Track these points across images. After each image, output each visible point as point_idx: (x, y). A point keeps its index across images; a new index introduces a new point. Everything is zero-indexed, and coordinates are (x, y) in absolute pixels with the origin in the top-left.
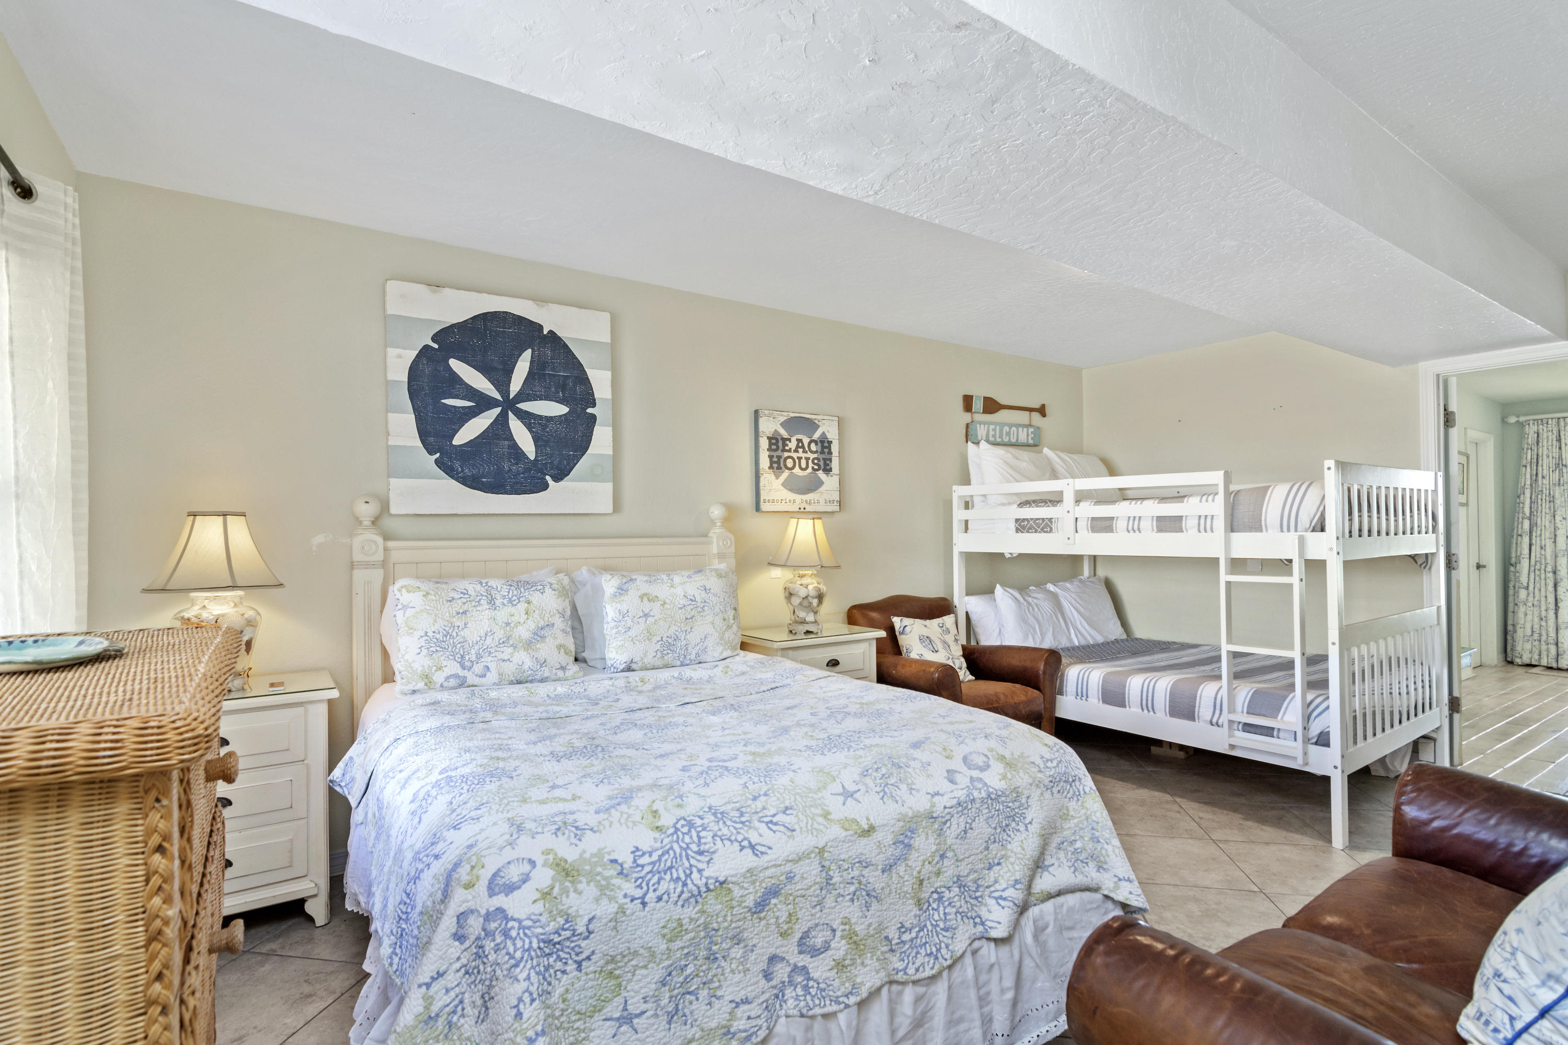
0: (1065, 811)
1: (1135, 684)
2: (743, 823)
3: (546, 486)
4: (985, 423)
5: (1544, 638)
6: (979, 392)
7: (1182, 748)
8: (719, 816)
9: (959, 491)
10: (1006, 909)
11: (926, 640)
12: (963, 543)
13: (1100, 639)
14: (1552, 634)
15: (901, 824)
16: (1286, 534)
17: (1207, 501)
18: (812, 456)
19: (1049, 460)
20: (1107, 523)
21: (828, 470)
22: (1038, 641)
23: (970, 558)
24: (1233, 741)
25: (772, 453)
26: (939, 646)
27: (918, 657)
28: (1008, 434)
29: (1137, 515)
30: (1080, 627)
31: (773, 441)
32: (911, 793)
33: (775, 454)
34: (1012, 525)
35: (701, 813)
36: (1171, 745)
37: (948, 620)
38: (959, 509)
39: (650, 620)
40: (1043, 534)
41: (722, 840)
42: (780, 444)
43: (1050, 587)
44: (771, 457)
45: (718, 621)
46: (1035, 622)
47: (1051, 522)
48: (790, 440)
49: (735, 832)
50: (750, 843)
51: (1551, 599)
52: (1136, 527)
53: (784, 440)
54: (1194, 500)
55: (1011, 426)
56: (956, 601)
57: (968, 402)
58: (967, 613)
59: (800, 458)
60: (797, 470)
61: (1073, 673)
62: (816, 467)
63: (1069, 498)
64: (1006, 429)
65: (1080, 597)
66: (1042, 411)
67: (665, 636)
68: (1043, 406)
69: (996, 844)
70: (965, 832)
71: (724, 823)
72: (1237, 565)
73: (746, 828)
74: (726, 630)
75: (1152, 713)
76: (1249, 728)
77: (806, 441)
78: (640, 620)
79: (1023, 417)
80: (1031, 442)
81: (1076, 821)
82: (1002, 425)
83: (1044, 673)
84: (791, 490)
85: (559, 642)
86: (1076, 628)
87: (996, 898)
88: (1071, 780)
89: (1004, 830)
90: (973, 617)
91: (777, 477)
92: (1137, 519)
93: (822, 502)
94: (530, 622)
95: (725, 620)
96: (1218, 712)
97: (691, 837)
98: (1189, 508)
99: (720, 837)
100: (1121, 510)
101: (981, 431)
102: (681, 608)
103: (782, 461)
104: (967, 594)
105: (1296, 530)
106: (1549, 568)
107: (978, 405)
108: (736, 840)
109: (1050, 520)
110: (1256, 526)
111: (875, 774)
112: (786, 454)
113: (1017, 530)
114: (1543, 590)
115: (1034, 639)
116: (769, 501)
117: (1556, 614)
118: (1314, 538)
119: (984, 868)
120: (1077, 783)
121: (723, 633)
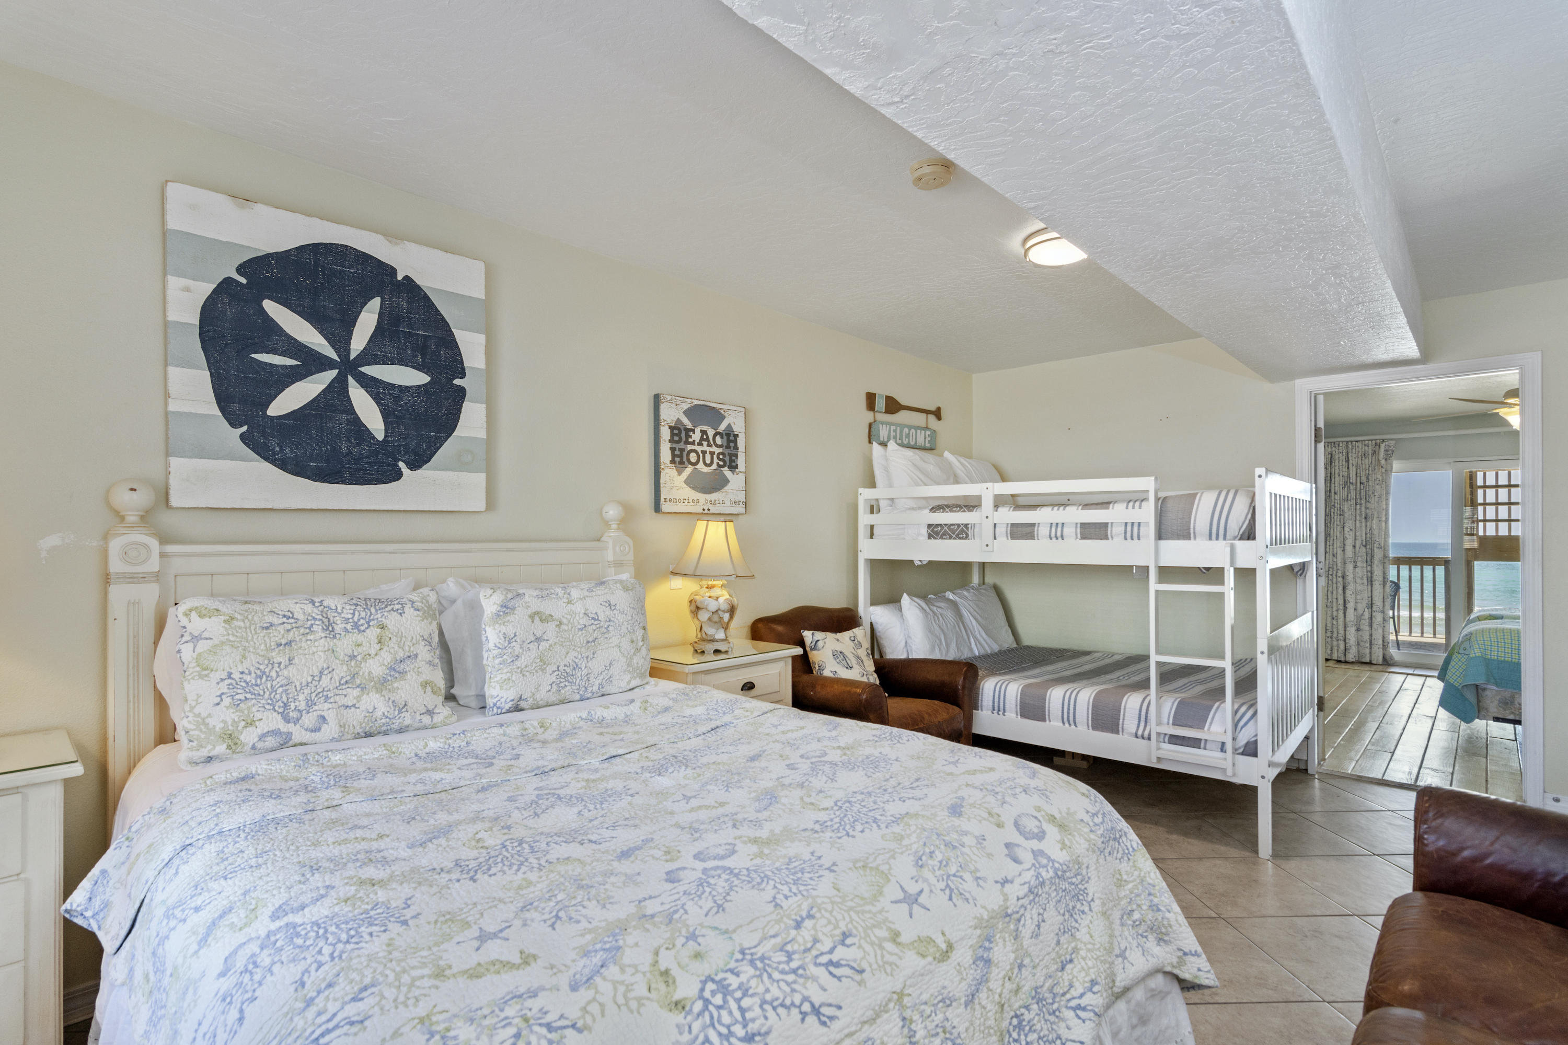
0: (1118, 876)
1: (1056, 696)
2: (794, 971)
3: (398, 475)
4: (887, 423)
5: (1335, 635)
6: (882, 391)
7: (1084, 757)
8: (759, 964)
9: (866, 494)
10: (1087, 1022)
11: (839, 655)
12: (869, 550)
13: (996, 648)
14: (1342, 632)
15: (978, 932)
16: (1214, 542)
17: (1133, 507)
18: (717, 450)
19: (950, 464)
20: (1028, 530)
21: (733, 467)
22: (944, 652)
23: (875, 565)
24: (1161, 754)
25: (674, 445)
26: (853, 661)
27: (831, 675)
28: (908, 436)
29: (1060, 521)
30: (978, 636)
31: (676, 432)
32: (978, 885)
33: (678, 446)
34: (924, 531)
35: (732, 965)
36: (1074, 755)
37: (858, 632)
38: (865, 513)
39: (544, 645)
40: (958, 541)
41: (774, 1008)
42: (683, 435)
43: (950, 595)
44: (673, 450)
45: (625, 644)
46: (940, 632)
47: (967, 528)
48: (693, 431)
49: (788, 989)
50: (813, 1006)
51: (1341, 601)
52: (1059, 534)
53: (688, 431)
54: (1119, 508)
55: (910, 427)
56: (861, 611)
57: (871, 399)
58: (871, 624)
59: (704, 453)
60: (701, 466)
61: (988, 686)
62: (721, 463)
63: (987, 503)
64: (906, 430)
65: (977, 606)
66: (937, 413)
67: (562, 664)
68: (939, 409)
69: (1066, 935)
70: (1039, 926)
71: (770, 976)
72: (1166, 573)
73: (801, 981)
74: (634, 654)
75: (1073, 726)
76: (1175, 740)
77: (711, 433)
78: (531, 646)
79: (919, 419)
80: (928, 445)
81: (1130, 886)
82: (903, 426)
83: (963, 687)
84: (694, 488)
85: (424, 678)
86: (975, 638)
87: (1074, 1009)
88: (1118, 836)
89: (1072, 915)
90: (879, 628)
91: (680, 473)
92: (1060, 526)
93: (727, 502)
94: (384, 653)
95: (632, 642)
96: (1142, 724)
97: (730, 1013)
98: (1115, 515)
99: (771, 1003)
100: (1042, 517)
101: (883, 432)
102: (581, 629)
103: (685, 454)
104: (872, 604)
105: (1225, 539)
106: (1340, 574)
107: (880, 404)
108: (793, 1004)
109: (966, 525)
110: (1185, 534)
111: (930, 862)
112: (690, 447)
113: (930, 537)
114: (1335, 592)
115: (940, 650)
116: (670, 500)
117: (1345, 613)
118: (1242, 546)
119: (1057, 970)
121: (631, 658)
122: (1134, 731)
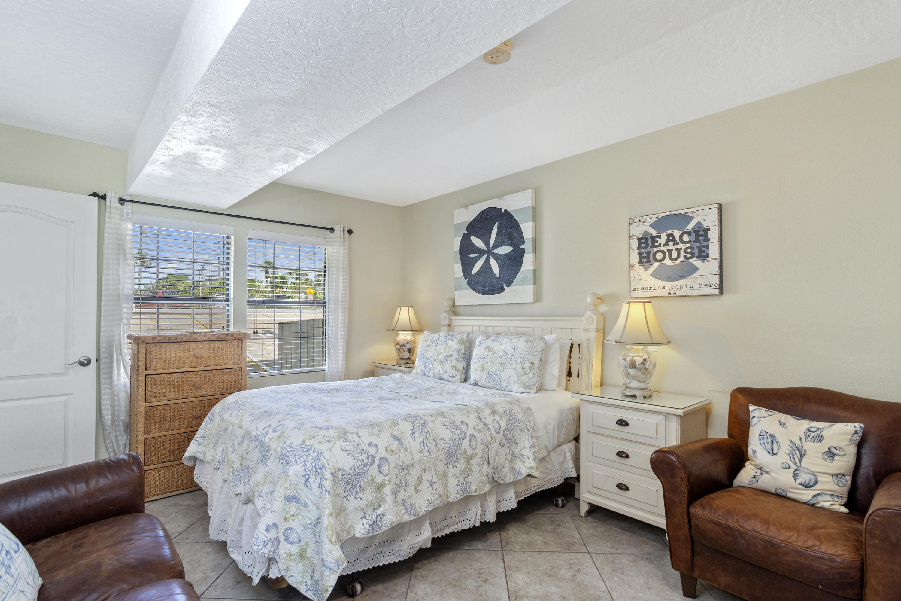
3: (503, 290)
18: (684, 246)
21: (703, 256)
25: (642, 251)
31: (643, 241)
33: (644, 251)
42: (650, 242)
44: (640, 254)
48: (659, 237)
53: (654, 238)
59: (670, 251)
60: (667, 261)
62: (689, 255)
67: (490, 371)
77: (677, 234)
78: (481, 360)
84: (660, 279)
91: (646, 269)
93: (696, 286)
103: (651, 255)
112: (655, 249)
116: (638, 289)
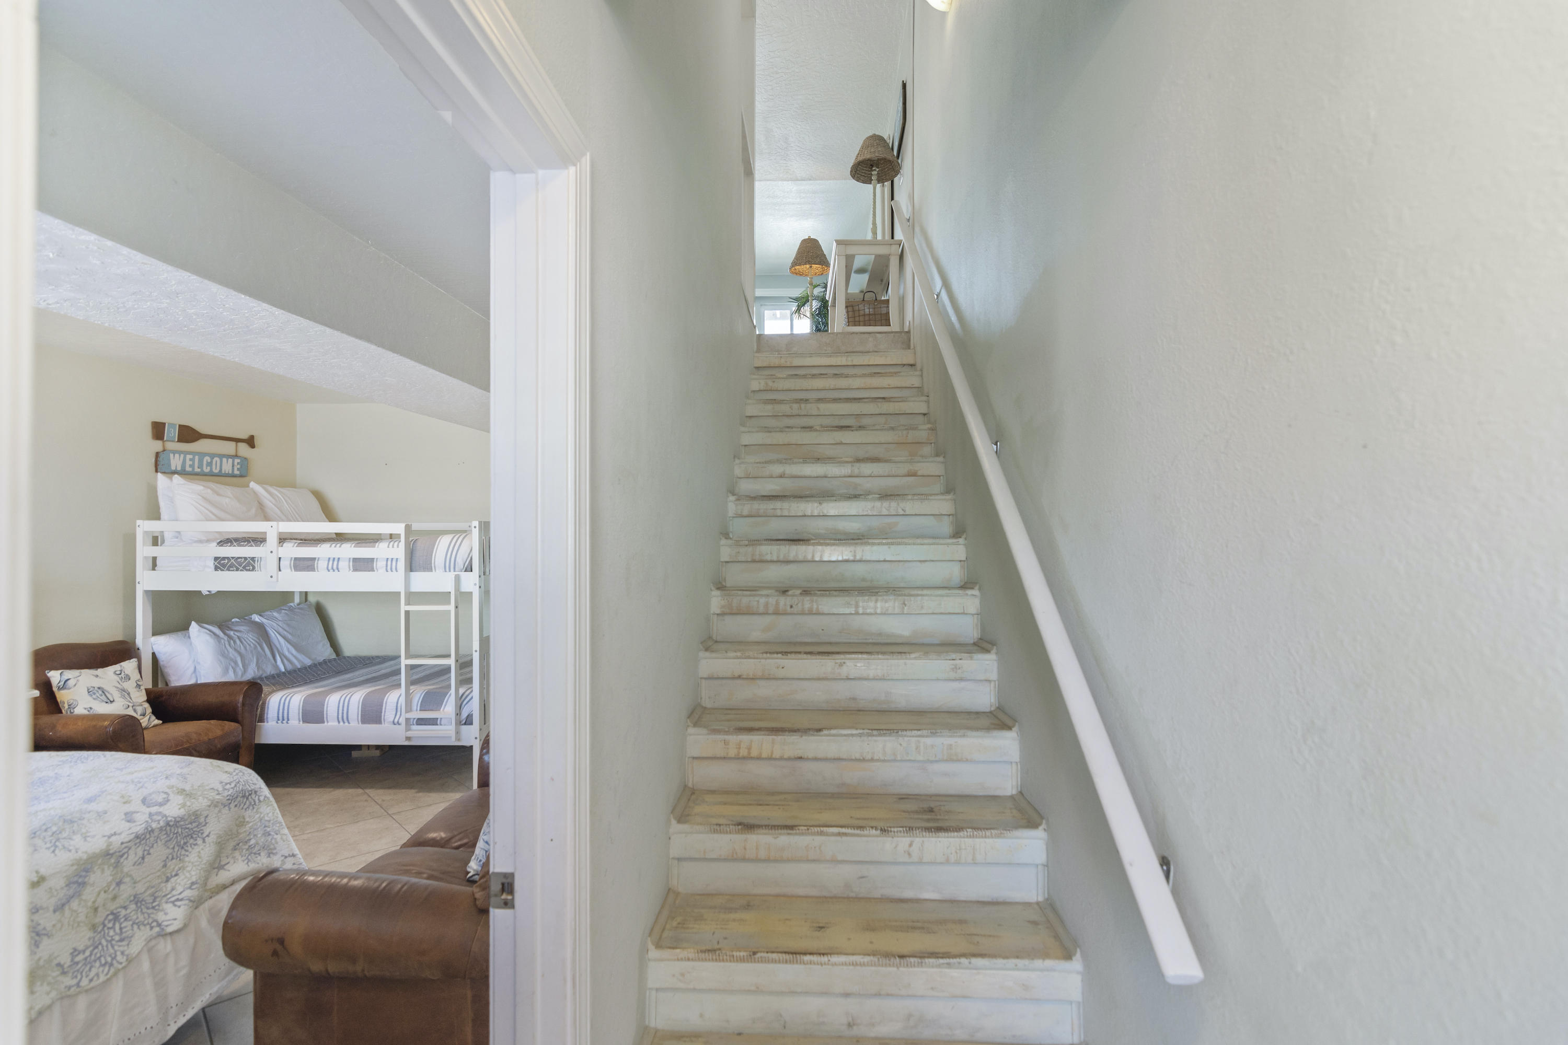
0: (242, 820)
1: (333, 701)
4: (180, 452)
6: (174, 418)
7: (378, 747)
9: (145, 527)
10: (182, 907)
11: (97, 691)
12: (147, 581)
13: (308, 662)
15: (75, 867)
16: (448, 573)
17: (393, 547)
19: (255, 493)
20: (310, 563)
22: (240, 673)
23: (158, 598)
24: (409, 734)
26: (116, 695)
27: (86, 712)
28: (209, 464)
29: (336, 557)
30: (287, 653)
32: (85, 840)
34: (211, 564)
36: (368, 747)
37: (129, 666)
38: (144, 544)
40: (245, 573)
43: (256, 618)
46: (236, 655)
47: (254, 561)
52: (335, 567)
54: (383, 545)
55: (212, 456)
56: (139, 642)
57: (158, 430)
58: (154, 654)
61: (275, 701)
63: (272, 539)
64: (207, 459)
65: (288, 625)
66: (250, 442)
68: (252, 437)
69: (174, 861)
70: (143, 858)
72: (413, 597)
75: (347, 724)
76: (421, 722)
79: (229, 447)
80: (236, 472)
81: (251, 825)
82: (202, 455)
83: (243, 704)
86: (282, 656)
87: (173, 902)
88: (247, 794)
89: (183, 848)
90: (161, 657)
92: (336, 560)
96: (399, 714)
98: (380, 551)
100: (322, 552)
101: (176, 462)
104: (154, 634)
105: (455, 571)
107: (171, 433)
109: (253, 559)
110: (428, 567)
111: (44, 834)
113: (216, 568)
115: (235, 671)
118: (465, 576)
119: (162, 882)
120: (253, 796)
122: (392, 720)
